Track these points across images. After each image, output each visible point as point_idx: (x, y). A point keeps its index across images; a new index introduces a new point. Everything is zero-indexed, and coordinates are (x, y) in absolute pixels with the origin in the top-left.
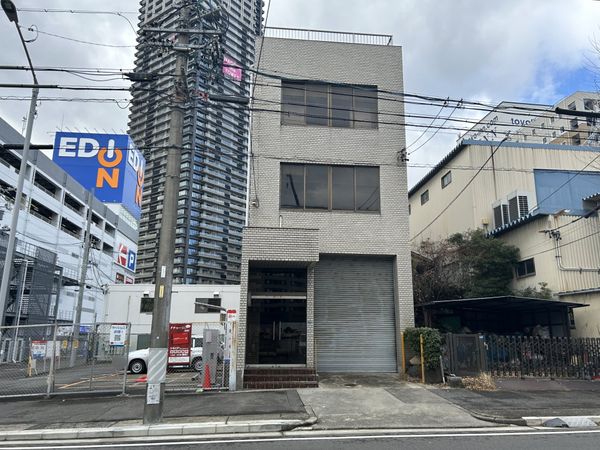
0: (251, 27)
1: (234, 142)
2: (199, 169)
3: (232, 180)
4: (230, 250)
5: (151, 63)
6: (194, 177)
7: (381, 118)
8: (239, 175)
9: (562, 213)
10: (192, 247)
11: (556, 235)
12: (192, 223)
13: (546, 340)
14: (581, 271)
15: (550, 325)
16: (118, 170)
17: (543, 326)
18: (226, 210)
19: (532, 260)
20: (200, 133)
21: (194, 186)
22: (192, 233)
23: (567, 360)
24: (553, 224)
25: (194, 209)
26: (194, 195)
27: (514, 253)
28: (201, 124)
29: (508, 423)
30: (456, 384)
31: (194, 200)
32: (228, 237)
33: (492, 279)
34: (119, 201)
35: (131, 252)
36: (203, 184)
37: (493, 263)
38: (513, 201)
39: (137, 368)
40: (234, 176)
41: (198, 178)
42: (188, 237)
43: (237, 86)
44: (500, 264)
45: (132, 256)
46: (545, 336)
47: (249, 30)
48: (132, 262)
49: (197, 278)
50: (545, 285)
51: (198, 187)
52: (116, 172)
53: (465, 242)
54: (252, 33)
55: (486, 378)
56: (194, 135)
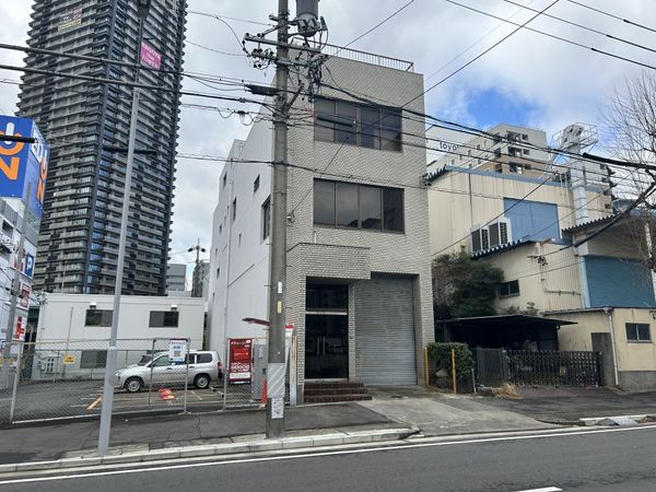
0: (173, 12)
1: (149, 137)
2: (107, 164)
3: (145, 179)
4: (138, 257)
5: (50, 36)
6: (101, 172)
7: (405, 138)
8: (154, 174)
9: (548, 241)
10: (94, 252)
11: (542, 260)
12: (96, 225)
13: (536, 353)
14: (560, 292)
15: (538, 340)
16: (18, 159)
17: (531, 341)
18: (137, 212)
19: (516, 282)
20: (109, 124)
21: (100, 183)
22: (96, 236)
23: (556, 370)
24: (540, 250)
25: (99, 209)
26: (99, 193)
27: (498, 275)
28: (111, 114)
29: (572, 425)
30: (488, 394)
31: (100, 199)
32: (137, 243)
33: (481, 298)
34: (19, 195)
35: (29, 255)
36: (110, 181)
37: (483, 284)
38: (494, 227)
39: (134, 386)
40: (147, 175)
41: (106, 174)
42: (91, 240)
43: (154, 76)
44: (488, 285)
45: (30, 259)
46: (534, 349)
47: (170, 15)
48: (29, 266)
49: (100, 287)
50: (533, 304)
51: (104, 184)
52: (15, 161)
53: (451, 263)
54: (174, 19)
55: (510, 387)
56: (103, 126)
